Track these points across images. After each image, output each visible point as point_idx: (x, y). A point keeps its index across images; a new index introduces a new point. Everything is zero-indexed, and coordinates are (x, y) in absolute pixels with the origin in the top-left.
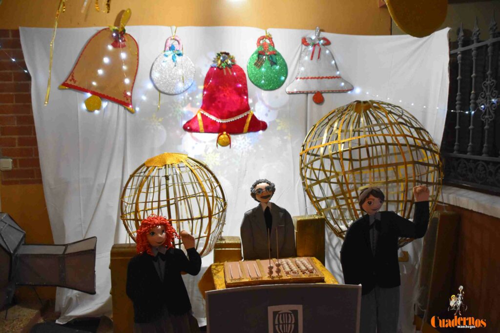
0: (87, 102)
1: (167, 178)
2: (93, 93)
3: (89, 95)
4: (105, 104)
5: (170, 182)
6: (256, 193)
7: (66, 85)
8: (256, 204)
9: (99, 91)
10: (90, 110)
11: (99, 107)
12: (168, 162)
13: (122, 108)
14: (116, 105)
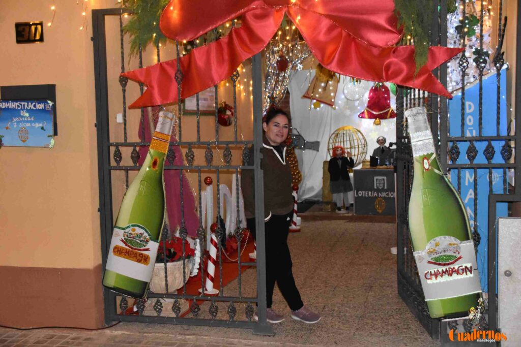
0: (314, 104)
1: (344, 134)
2: (317, 100)
3: (315, 101)
4: (322, 105)
5: (345, 135)
6: (378, 141)
7: (305, 97)
8: (377, 146)
9: (319, 99)
10: (315, 108)
11: (319, 107)
12: (345, 129)
13: (330, 107)
14: (327, 106)
